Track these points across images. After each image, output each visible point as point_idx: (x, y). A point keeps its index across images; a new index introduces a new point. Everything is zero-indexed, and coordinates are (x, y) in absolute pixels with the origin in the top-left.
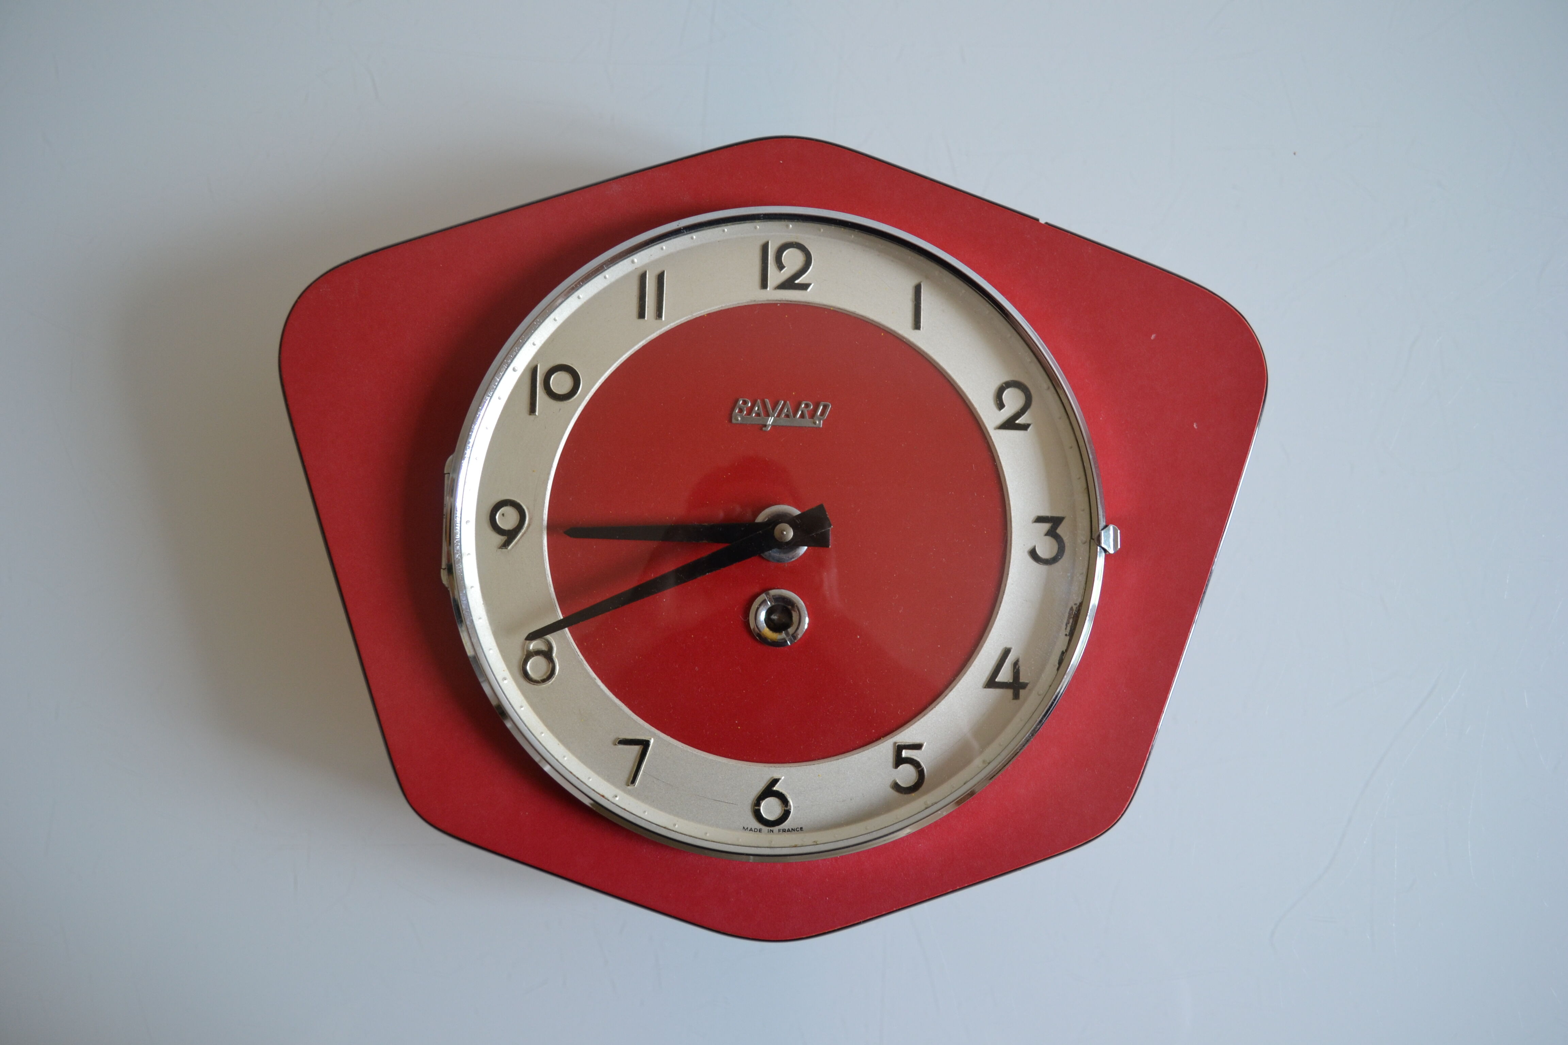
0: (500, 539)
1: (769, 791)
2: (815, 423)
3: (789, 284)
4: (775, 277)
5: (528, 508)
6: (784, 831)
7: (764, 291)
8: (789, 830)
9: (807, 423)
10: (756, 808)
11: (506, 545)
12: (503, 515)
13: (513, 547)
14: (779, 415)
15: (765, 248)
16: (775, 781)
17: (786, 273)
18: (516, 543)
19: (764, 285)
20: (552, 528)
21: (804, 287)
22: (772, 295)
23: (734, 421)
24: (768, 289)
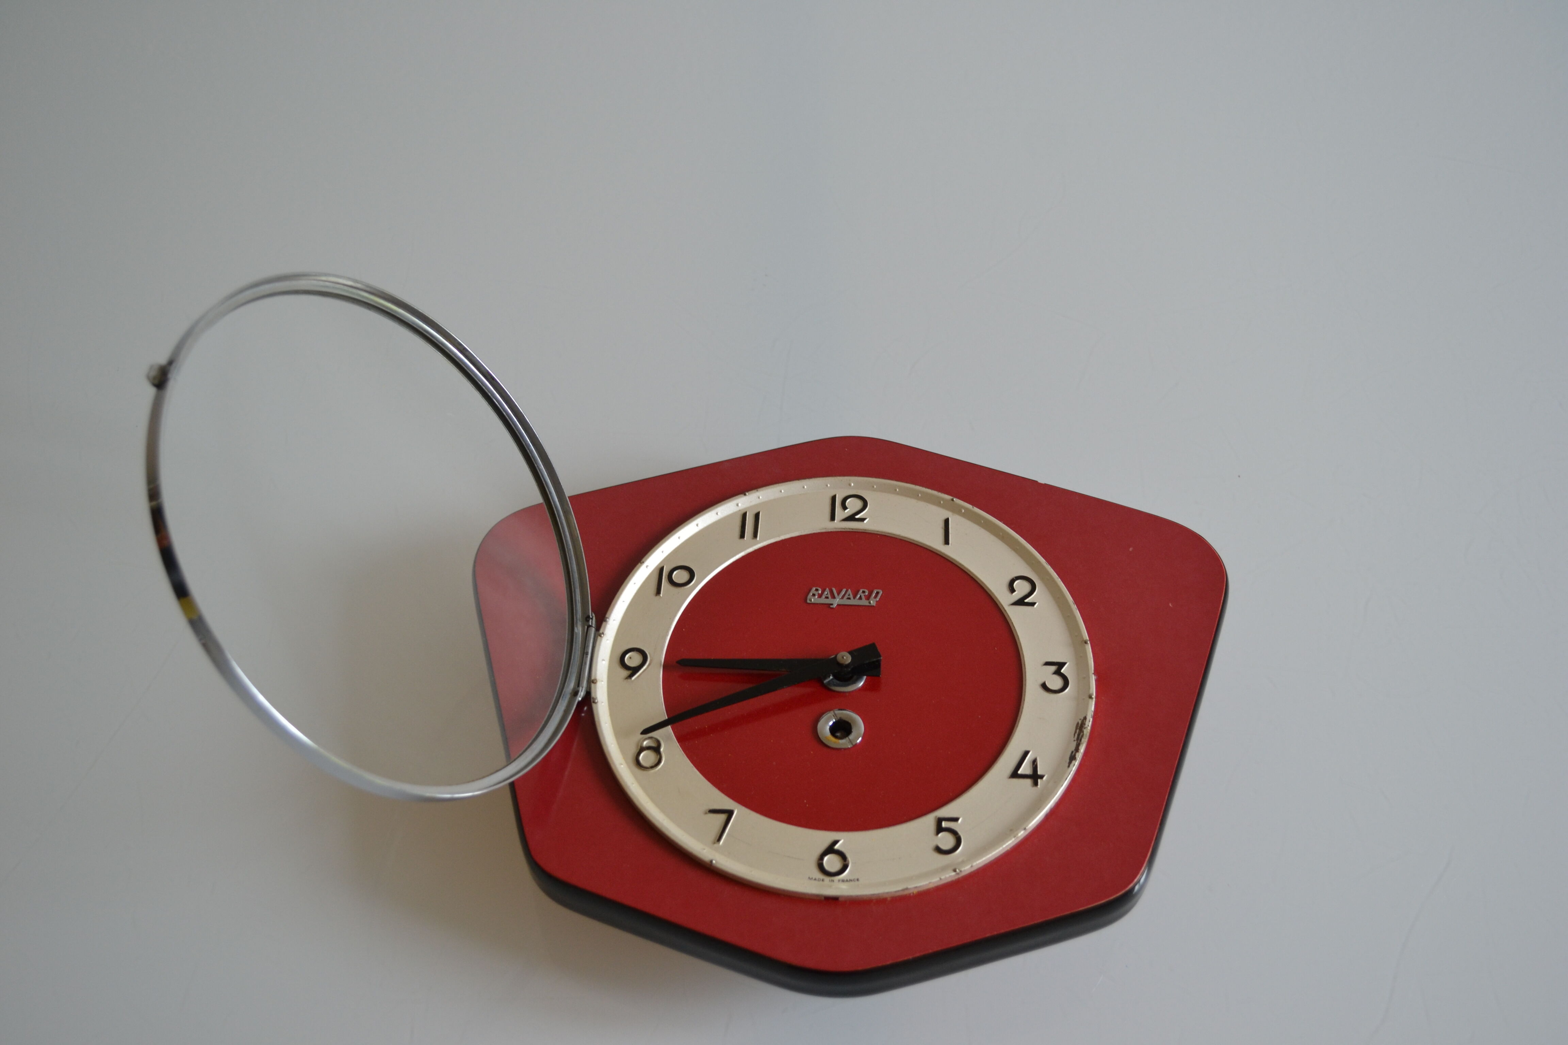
0: (626, 673)
1: (830, 849)
2: (870, 603)
3: (851, 518)
4: (840, 514)
5: (649, 654)
6: (843, 881)
7: (833, 522)
8: (847, 881)
9: (864, 602)
10: (821, 862)
11: (631, 676)
12: (630, 658)
13: (636, 679)
14: (843, 597)
15: (834, 499)
16: (836, 842)
17: (849, 513)
18: (639, 676)
19: (833, 518)
20: (667, 667)
21: (862, 520)
22: (839, 525)
23: (808, 601)
24: (836, 521)
